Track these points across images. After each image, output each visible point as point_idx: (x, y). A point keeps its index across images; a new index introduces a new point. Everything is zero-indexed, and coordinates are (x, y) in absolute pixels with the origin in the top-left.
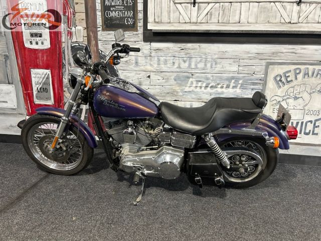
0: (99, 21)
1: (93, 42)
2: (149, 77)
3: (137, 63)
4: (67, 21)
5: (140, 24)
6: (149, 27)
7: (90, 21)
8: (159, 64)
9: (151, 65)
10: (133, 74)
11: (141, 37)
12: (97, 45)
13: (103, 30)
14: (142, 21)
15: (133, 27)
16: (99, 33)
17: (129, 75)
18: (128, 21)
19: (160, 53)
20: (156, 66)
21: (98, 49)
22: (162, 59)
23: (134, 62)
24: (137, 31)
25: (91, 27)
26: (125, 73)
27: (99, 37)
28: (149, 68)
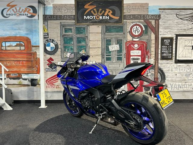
0: (159, 57)
1: (157, 64)
2: (176, 75)
3: (172, 70)
4: (148, 57)
5: (174, 58)
6: (177, 59)
7: (156, 57)
8: (180, 70)
9: (177, 71)
10: (170, 74)
11: (174, 62)
12: (158, 65)
13: (161, 60)
14: (174, 57)
15: (171, 59)
16: (159, 61)
17: (169, 74)
18: (169, 57)
19: (180, 67)
20: (178, 71)
21: (158, 66)
22: (181, 69)
23: (171, 70)
24: (172, 60)
25: (156, 59)
26: (168, 74)
27: (159, 62)
28: (176, 72)
